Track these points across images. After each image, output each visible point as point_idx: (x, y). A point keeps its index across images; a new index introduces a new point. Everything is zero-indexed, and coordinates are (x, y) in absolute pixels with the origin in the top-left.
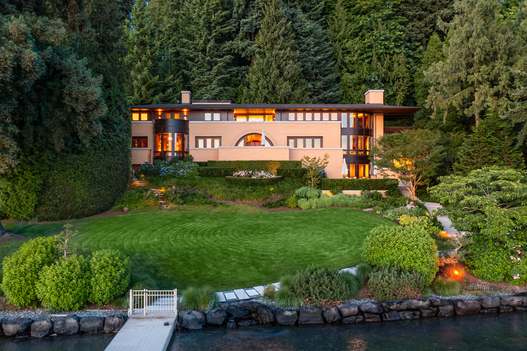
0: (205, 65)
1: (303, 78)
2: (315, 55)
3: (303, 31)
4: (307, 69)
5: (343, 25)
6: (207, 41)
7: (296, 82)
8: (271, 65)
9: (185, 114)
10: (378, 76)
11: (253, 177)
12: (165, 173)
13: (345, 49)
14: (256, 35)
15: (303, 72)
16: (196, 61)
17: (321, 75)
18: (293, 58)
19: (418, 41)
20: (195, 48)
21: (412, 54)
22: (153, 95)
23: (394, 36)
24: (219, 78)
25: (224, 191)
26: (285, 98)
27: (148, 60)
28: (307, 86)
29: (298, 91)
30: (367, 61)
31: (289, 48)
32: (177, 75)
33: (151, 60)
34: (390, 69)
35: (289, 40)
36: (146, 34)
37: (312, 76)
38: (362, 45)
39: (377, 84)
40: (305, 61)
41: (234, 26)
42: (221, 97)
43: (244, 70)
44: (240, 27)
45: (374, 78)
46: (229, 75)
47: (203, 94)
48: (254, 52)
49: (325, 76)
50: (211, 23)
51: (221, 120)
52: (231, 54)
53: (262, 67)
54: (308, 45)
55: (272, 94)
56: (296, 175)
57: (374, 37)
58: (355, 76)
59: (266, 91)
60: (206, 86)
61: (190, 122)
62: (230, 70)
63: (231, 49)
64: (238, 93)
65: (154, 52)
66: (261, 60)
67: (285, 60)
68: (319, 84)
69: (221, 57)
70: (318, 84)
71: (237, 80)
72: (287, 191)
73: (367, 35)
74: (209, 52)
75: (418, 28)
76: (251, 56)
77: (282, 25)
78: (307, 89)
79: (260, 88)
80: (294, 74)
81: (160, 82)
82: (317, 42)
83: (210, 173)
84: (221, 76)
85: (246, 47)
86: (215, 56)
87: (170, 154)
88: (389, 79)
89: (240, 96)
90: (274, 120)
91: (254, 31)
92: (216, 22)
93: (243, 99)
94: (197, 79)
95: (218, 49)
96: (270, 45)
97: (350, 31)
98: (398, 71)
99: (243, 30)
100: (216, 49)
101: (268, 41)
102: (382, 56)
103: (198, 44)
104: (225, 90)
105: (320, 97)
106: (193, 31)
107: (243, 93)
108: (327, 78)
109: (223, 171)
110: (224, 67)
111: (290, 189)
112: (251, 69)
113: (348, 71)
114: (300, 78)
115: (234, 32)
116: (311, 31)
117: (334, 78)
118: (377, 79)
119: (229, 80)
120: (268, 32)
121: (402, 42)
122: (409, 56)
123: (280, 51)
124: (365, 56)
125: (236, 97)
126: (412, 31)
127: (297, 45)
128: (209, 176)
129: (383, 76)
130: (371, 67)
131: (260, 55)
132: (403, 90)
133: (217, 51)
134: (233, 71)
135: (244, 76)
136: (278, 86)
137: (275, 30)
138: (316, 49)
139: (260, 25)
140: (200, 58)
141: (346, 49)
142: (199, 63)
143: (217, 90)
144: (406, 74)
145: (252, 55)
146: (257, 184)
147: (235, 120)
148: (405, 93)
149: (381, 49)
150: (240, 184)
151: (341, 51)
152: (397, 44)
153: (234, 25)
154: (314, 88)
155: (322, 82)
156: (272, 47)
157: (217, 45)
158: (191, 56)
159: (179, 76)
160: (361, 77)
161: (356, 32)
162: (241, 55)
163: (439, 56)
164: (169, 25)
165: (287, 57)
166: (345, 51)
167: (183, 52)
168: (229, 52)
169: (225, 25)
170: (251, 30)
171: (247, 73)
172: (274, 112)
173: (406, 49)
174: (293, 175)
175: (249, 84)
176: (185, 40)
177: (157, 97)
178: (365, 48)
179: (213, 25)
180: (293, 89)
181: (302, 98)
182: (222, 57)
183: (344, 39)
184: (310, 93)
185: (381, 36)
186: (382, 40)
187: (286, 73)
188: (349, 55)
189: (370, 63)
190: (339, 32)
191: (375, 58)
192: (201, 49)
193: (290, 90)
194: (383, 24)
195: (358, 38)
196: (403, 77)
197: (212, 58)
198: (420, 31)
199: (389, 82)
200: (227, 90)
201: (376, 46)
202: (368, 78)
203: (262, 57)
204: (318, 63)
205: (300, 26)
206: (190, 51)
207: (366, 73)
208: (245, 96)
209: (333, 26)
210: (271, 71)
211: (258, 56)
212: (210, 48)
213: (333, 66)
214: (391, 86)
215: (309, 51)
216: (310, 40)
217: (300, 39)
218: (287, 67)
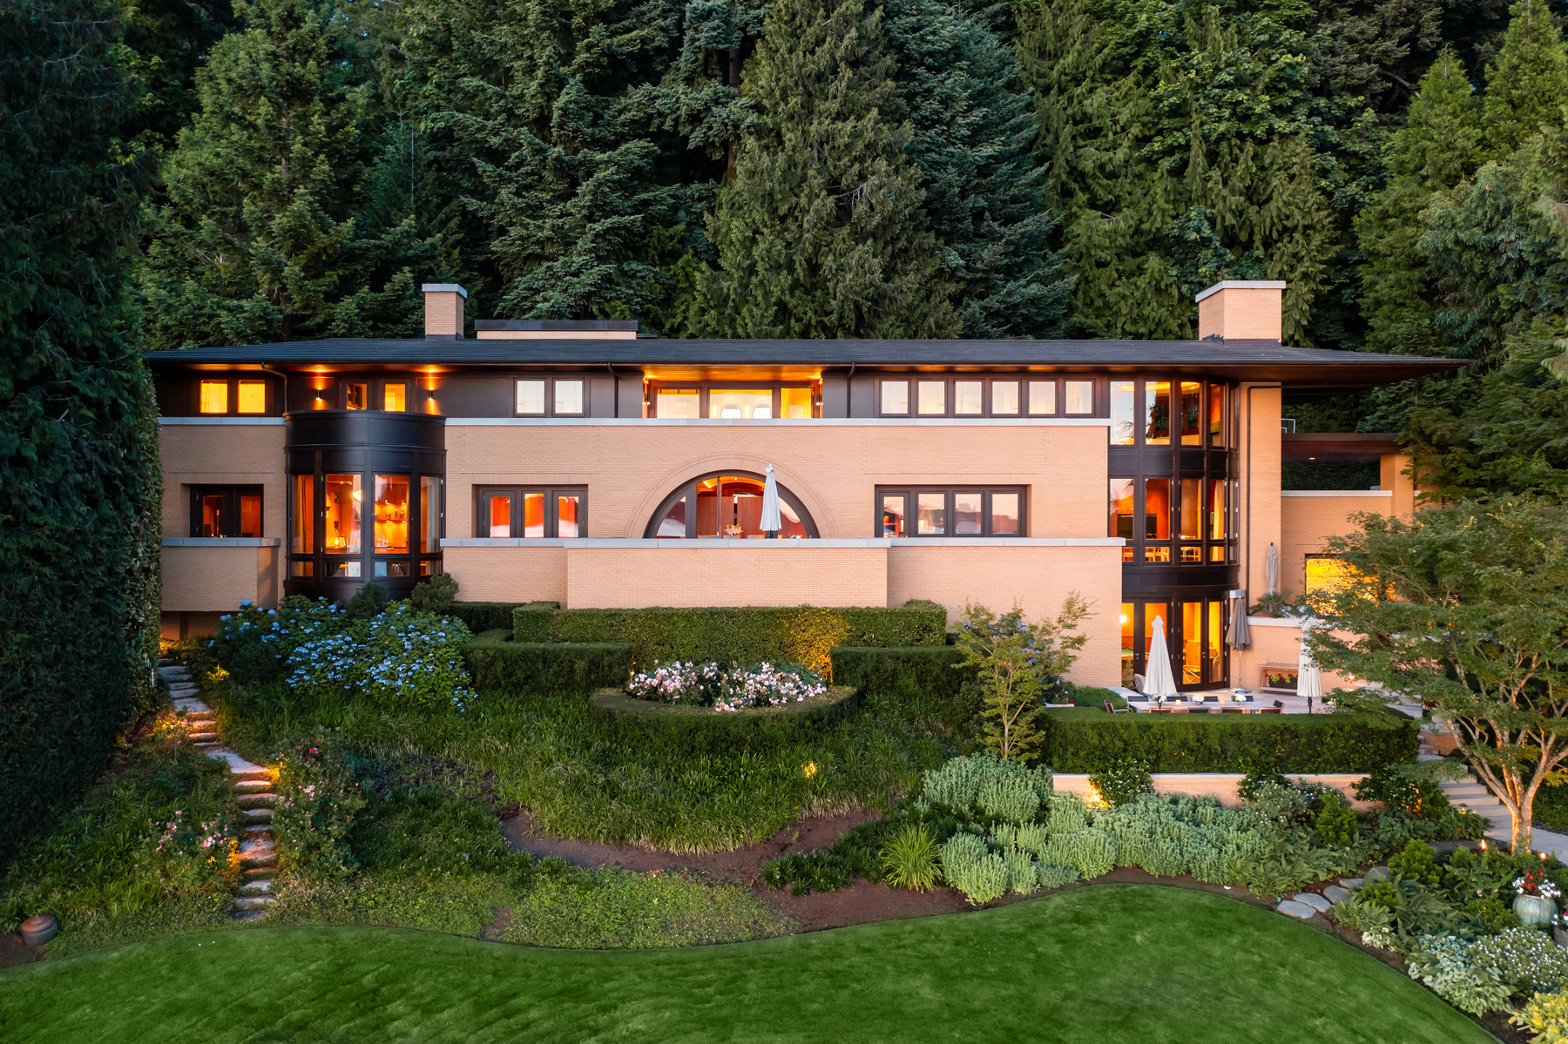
0: (548, 175)
1: (928, 230)
2: (973, 141)
3: (926, 47)
4: (943, 194)
5: (1075, 31)
6: (554, 84)
7: (902, 243)
8: (804, 178)
9: (431, 387)
10: (1212, 222)
11: (723, 707)
12: (311, 671)
13: (1081, 122)
14: (747, 63)
15: (925, 204)
16: (511, 161)
17: (994, 220)
18: (890, 152)
19: (1355, 91)
20: (511, 114)
21: (1334, 139)
22: (333, 297)
23: (1271, 71)
24: (598, 227)
25: (576, 785)
26: (858, 306)
27: (316, 155)
28: (943, 260)
29: (908, 282)
30: (1166, 163)
31: (875, 112)
32: (442, 216)
33: (329, 156)
34: (1255, 195)
35: (875, 80)
36: (310, 52)
37: (961, 220)
38: (1146, 104)
39: (1209, 253)
40: (935, 165)
41: (662, 29)
42: (608, 301)
43: (700, 199)
44: (682, 32)
45: (1198, 231)
46: (639, 216)
47: (537, 291)
48: (736, 127)
49: (1010, 220)
50: (569, 15)
51: (587, 413)
52: (648, 135)
53: (768, 185)
54: (947, 101)
55: (807, 292)
56: (921, 681)
57: (1192, 75)
58: (1121, 221)
59: (785, 279)
60: (553, 258)
61: (449, 422)
62: (645, 196)
63: (650, 117)
64: (674, 288)
65: (343, 125)
66: (766, 159)
67: (856, 159)
68: (989, 253)
69: (605, 145)
70: (985, 254)
71: (671, 238)
72: (883, 775)
73: (1166, 67)
74: (561, 126)
75: (1351, 41)
76: (725, 145)
77: (847, 21)
78: (941, 270)
79: (760, 267)
80: (894, 213)
81: (364, 243)
82: (981, 92)
83: (520, 674)
84: (608, 223)
85: (708, 109)
86: (585, 144)
87: (353, 569)
88: (1251, 234)
89: (684, 297)
90: (816, 412)
91: (736, 46)
92: (589, 11)
93: (694, 308)
94: (514, 232)
95: (598, 116)
96: (798, 99)
97: (1099, 51)
98: (1286, 204)
99: (693, 40)
100: (589, 117)
101: (790, 82)
102: (1224, 144)
103: (521, 97)
104: (624, 273)
105: (993, 302)
106: (504, 48)
107: (692, 286)
108: (1019, 228)
109: (580, 665)
110: (619, 185)
111: (898, 767)
112: (724, 195)
113: (1093, 204)
114: (916, 229)
115: (659, 50)
116: (956, 47)
117: (1044, 228)
118: (1207, 232)
119: (642, 236)
120: (791, 51)
121: (1297, 94)
122: (1322, 146)
123: (840, 125)
124: (1157, 146)
125: (667, 302)
126: (1332, 52)
127: (902, 102)
128: (514, 690)
129: (1230, 220)
130: (1180, 188)
131: (759, 138)
132: (1305, 276)
133: (593, 124)
134: (656, 201)
135: (697, 222)
136: (829, 262)
137: (820, 42)
138: (977, 116)
139: (761, 21)
140: (526, 151)
141: (1086, 118)
142: (523, 170)
143: (591, 277)
144: (1317, 216)
145: (729, 142)
146: (739, 742)
147: (652, 412)
148: (1313, 285)
149: (1220, 119)
150: (658, 742)
151: (1068, 128)
152: (1278, 102)
153: (661, 22)
154: (967, 267)
155: (1000, 247)
156: (809, 110)
157: (592, 99)
158: (495, 141)
159: (449, 219)
160: (1145, 226)
161: (1121, 57)
162: (686, 138)
163: (1469, 144)
164: (423, 28)
165: (867, 147)
166: (1081, 127)
167: (465, 128)
168: (639, 128)
169: (626, 23)
170: (726, 41)
171: (712, 211)
172: (817, 376)
173: (1317, 119)
174: (909, 681)
175: (717, 253)
176: (471, 82)
177: (348, 305)
178: (1160, 116)
179: (577, 21)
180: (889, 273)
181: (924, 307)
182: (614, 146)
183: (1078, 82)
184: (952, 288)
185: (1217, 70)
186: (1225, 86)
187: (861, 208)
188: (1098, 142)
189: (1178, 172)
190: (1056, 56)
191: (1197, 155)
192: (532, 116)
193: (878, 276)
194: (1226, 27)
195: (1131, 79)
196: (1306, 227)
197: (576, 151)
198: (1361, 52)
199: (1248, 246)
200: (634, 276)
201: (1202, 108)
202: (1172, 229)
203: (767, 147)
204: (984, 170)
205: (914, 30)
206: (490, 123)
207: (1163, 211)
208: (700, 298)
209: (1037, 34)
210: (803, 201)
211: (750, 142)
212: (564, 110)
213: (1038, 182)
214: (1258, 260)
215: (948, 124)
216: (954, 81)
217: (913, 77)
218: (866, 187)
